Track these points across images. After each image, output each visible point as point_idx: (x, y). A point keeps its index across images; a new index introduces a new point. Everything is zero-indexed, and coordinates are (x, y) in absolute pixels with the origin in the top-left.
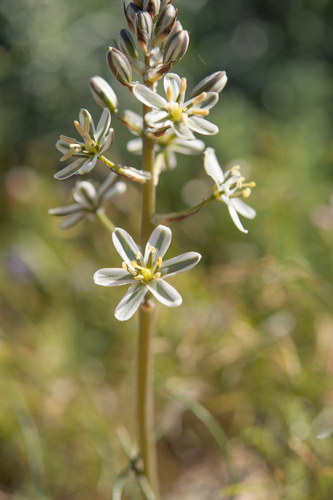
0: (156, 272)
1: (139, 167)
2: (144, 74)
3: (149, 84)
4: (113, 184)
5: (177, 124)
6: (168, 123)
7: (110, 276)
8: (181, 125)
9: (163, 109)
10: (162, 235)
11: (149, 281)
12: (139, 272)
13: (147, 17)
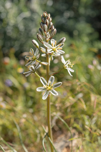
0: (51, 88)
1: (45, 62)
2: (46, 39)
3: (47, 41)
4: (38, 65)
5: (55, 51)
6: (53, 52)
7: (40, 89)
8: (56, 52)
9: (51, 48)
10: (52, 78)
11: (50, 90)
12: (47, 88)
13: (46, 26)
